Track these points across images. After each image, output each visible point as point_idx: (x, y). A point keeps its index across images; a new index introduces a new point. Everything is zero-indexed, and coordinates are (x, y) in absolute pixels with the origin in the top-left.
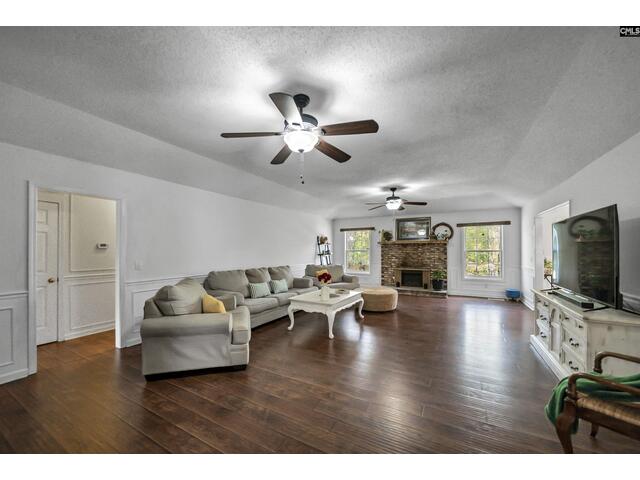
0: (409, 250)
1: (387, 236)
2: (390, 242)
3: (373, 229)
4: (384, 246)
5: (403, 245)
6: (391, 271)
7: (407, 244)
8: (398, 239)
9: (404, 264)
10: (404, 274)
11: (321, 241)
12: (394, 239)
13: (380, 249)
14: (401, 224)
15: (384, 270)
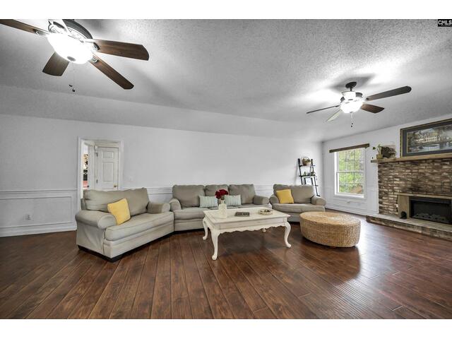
0: (423, 168)
1: (386, 152)
2: (391, 159)
3: (367, 146)
4: (382, 165)
5: (413, 162)
6: (392, 196)
7: (420, 161)
8: (404, 154)
9: (415, 189)
10: (413, 202)
11: (303, 163)
12: (398, 156)
13: (377, 169)
14: (410, 134)
15: (382, 195)
